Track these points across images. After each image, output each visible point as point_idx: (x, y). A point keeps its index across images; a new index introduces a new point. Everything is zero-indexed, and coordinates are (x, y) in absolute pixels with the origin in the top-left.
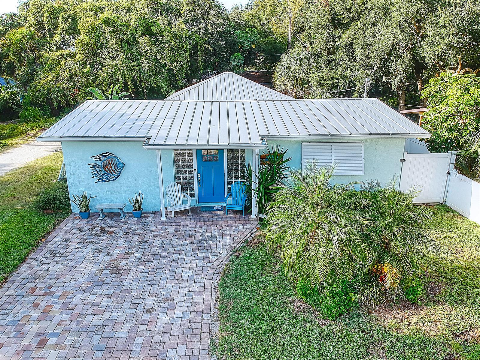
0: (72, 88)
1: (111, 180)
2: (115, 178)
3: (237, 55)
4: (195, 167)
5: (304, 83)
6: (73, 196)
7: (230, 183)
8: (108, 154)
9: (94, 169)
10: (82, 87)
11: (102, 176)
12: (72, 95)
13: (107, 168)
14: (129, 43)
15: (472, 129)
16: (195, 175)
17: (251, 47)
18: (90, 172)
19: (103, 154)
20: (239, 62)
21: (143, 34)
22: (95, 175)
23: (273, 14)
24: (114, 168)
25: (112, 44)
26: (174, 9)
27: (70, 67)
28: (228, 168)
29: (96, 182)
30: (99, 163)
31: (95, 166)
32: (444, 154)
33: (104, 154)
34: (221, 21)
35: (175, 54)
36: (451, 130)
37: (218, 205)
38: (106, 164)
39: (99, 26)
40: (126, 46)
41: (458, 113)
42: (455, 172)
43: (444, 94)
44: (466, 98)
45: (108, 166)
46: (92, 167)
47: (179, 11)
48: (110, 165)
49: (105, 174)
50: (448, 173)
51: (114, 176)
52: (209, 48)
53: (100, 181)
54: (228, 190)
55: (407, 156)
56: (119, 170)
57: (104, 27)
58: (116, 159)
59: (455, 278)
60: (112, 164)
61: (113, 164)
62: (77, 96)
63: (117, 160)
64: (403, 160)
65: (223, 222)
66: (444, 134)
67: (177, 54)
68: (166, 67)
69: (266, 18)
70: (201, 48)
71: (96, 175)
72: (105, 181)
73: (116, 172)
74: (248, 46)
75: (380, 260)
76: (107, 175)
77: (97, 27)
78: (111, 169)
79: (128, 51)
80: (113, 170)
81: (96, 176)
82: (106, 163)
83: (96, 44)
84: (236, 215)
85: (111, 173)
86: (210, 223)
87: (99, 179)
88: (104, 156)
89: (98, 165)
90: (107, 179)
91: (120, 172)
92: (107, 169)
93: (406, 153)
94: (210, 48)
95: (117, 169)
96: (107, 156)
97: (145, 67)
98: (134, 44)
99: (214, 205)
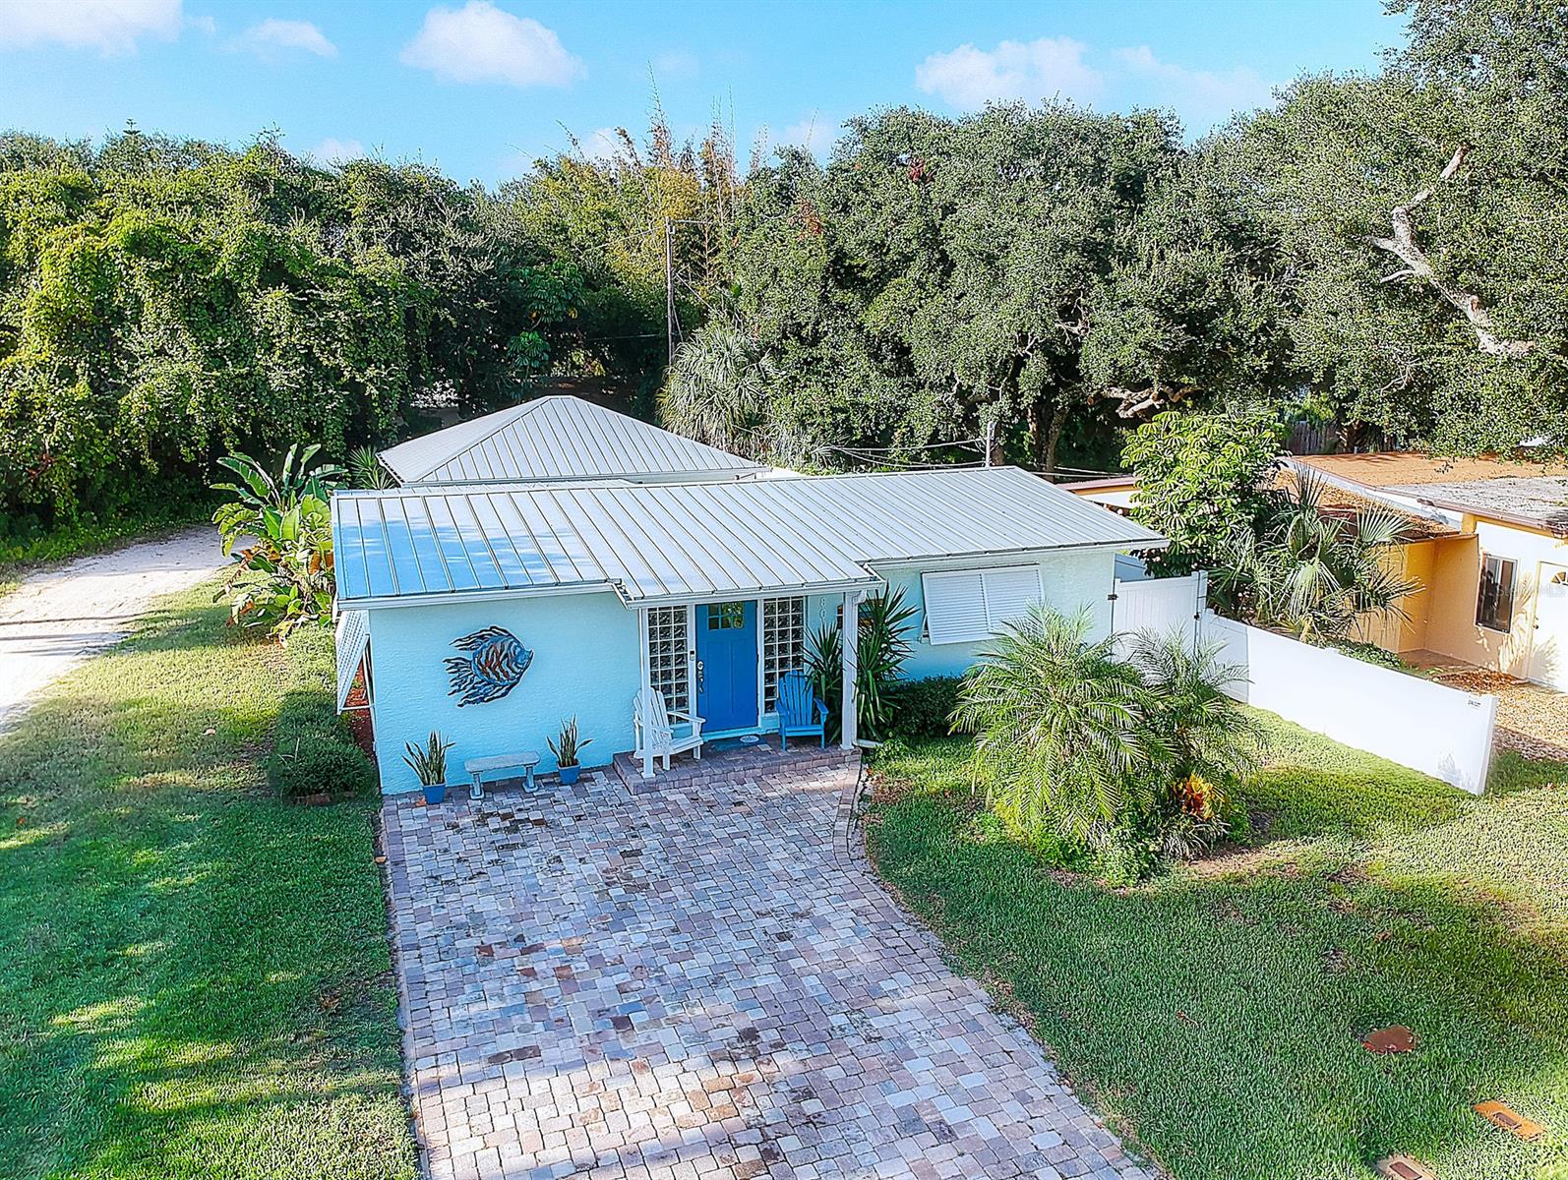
0: (31, 449)
1: (495, 695)
2: (503, 691)
3: (527, 337)
4: (691, 645)
5: (751, 422)
6: (408, 746)
7: (769, 678)
8: (494, 632)
9: (455, 672)
10: (64, 446)
11: (473, 688)
12: (30, 474)
13: (490, 668)
14: (210, 306)
15: (1235, 523)
16: (691, 665)
17: (565, 314)
18: (445, 679)
19: (481, 631)
20: (537, 358)
21: (263, 284)
22: (457, 688)
23: (608, 221)
24: (507, 665)
25: (155, 309)
26: (327, 201)
27: (24, 386)
28: (765, 642)
29: (460, 706)
30: (468, 655)
31: (457, 664)
32: (1182, 578)
33: (484, 633)
34: (478, 241)
35: (365, 341)
36: (1192, 530)
37: (745, 734)
38: (487, 658)
39: (107, 255)
40: (202, 316)
41: (1205, 496)
42: (1209, 615)
43: (1172, 455)
44: (1221, 465)
45: (492, 660)
46: (451, 668)
47: (341, 207)
48: (498, 658)
49: (483, 681)
50: (1197, 617)
51: (504, 686)
52: (446, 319)
53: (469, 702)
54: (766, 696)
55: (1121, 588)
56: (519, 668)
57: (129, 259)
58: (512, 643)
59: (1283, 801)
60: (503, 654)
61: (506, 656)
62: (47, 477)
63: (515, 644)
64: (1113, 597)
65: (786, 766)
66: (1182, 538)
67: (373, 342)
68: (338, 379)
69: (587, 231)
70: (424, 317)
71: (460, 686)
72: (482, 700)
73: (512, 674)
74: (558, 313)
75: (1182, 773)
76: (485, 685)
77: (102, 257)
78: (500, 667)
79: (212, 331)
80: (502, 671)
81: (459, 691)
82: (487, 654)
83: (100, 308)
84: (803, 750)
85: (498, 677)
86: (758, 772)
87: (466, 697)
88: (482, 637)
89: (464, 660)
90: (486, 695)
91: (521, 674)
92: (488, 670)
93: (1118, 581)
94: (451, 319)
95: (514, 667)
96: (491, 635)
97: (277, 380)
98: (228, 311)
99: (736, 735)
